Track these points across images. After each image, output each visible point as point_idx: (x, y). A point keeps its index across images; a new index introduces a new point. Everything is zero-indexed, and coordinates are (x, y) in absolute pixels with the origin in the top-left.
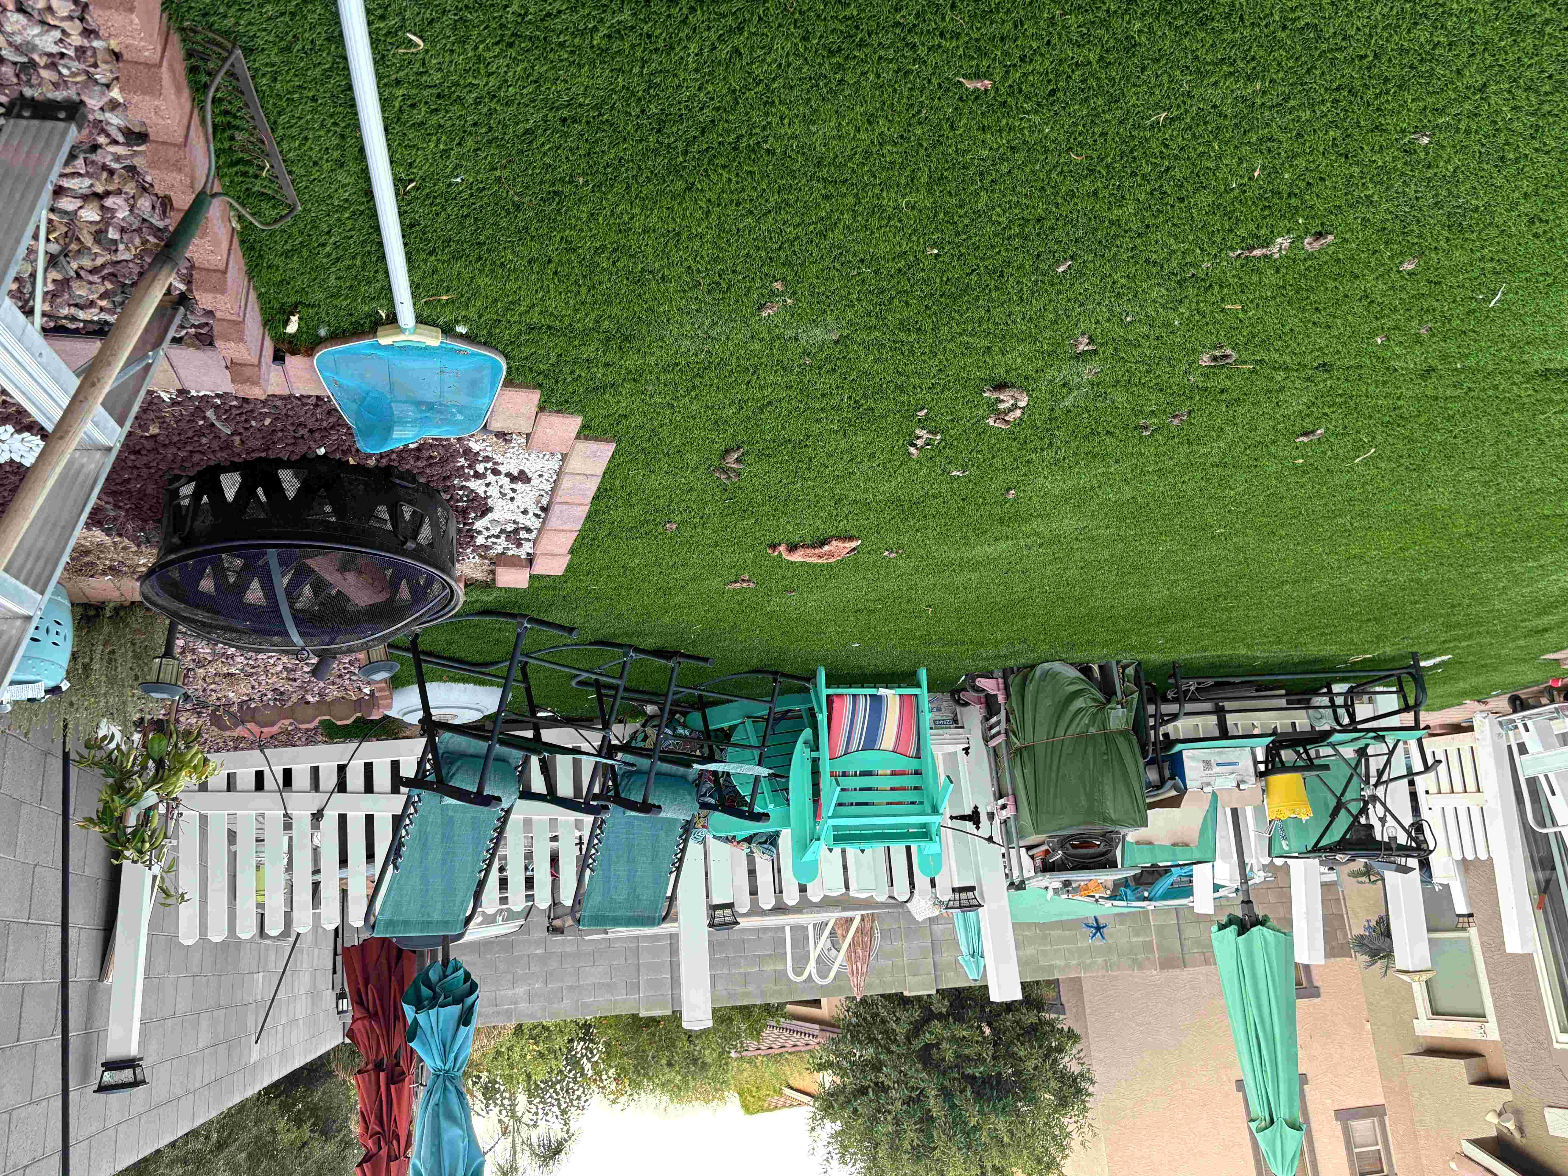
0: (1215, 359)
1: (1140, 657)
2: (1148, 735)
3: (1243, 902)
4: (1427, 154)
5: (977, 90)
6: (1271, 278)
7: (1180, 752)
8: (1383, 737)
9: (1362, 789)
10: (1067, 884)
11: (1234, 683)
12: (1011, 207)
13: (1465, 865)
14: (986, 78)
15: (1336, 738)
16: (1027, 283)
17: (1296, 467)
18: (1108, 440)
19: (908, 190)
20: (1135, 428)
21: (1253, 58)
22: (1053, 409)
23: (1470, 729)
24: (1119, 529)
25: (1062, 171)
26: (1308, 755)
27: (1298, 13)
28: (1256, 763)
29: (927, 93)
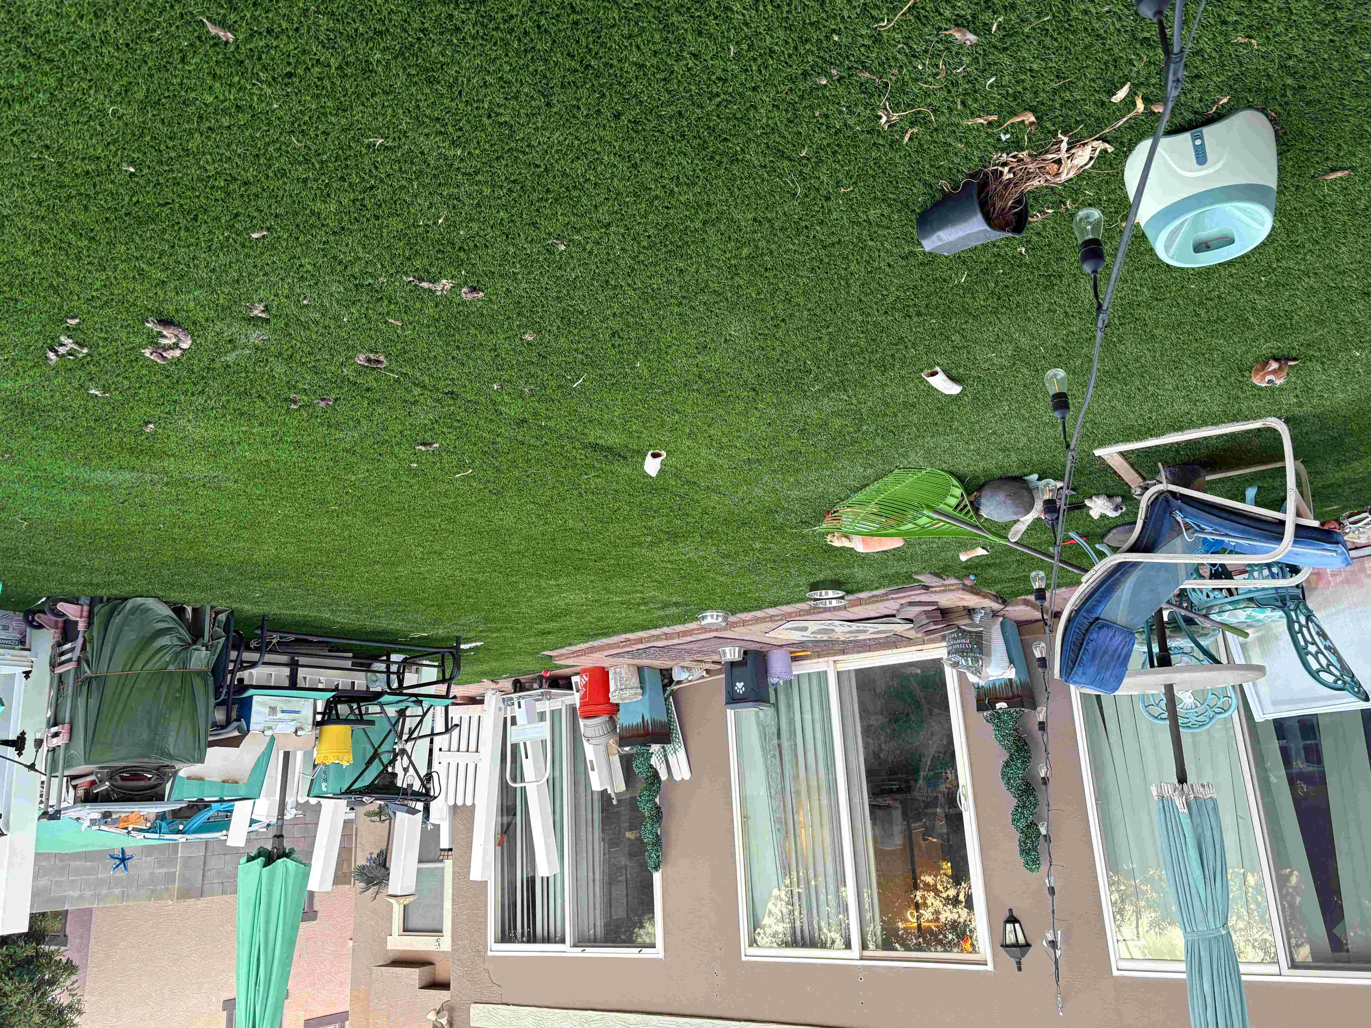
0: (369, 360)
1: (234, 606)
2: (225, 677)
3: (275, 836)
4: (561, 258)
5: (217, 37)
6: (430, 310)
7: (251, 698)
8: (421, 702)
9: (396, 743)
10: (106, 815)
11: (312, 642)
12: (221, 160)
13: (455, 809)
14: (230, 31)
15: (386, 698)
16: (219, 236)
17: (410, 469)
18: (259, 403)
19: (119, 99)
20: (285, 400)
21: (461, 129)
22: (213, 360)
23: (481, 702)
24: (247, 486)
25: (280, 149)
26: (360, 711)
27: (502, 111)
28: (315, 713)
29: (166, 16)
